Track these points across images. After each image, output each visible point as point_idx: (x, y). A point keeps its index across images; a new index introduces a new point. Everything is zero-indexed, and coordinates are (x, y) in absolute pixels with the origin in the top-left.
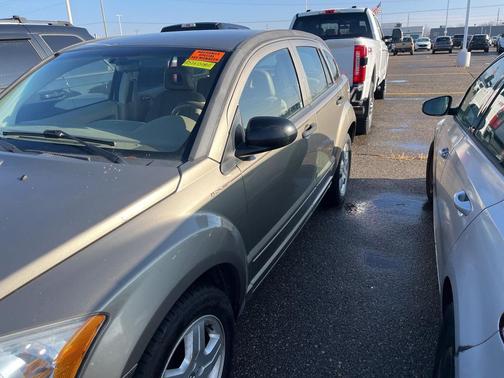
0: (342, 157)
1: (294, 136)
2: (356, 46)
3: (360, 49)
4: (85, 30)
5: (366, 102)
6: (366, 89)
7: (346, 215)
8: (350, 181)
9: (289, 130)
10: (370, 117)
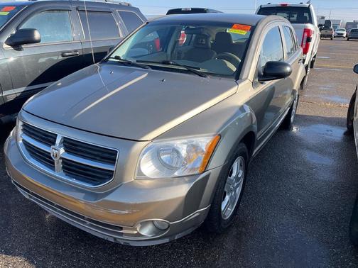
0: (295, 98)
1: (290, 73)
2: (305, 29)
3: (308, 31)
4: (138, 9)
5: (307, 67)
8: (296, 116)
9: (288, 69)
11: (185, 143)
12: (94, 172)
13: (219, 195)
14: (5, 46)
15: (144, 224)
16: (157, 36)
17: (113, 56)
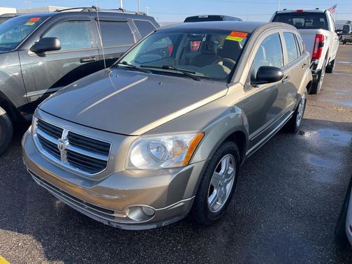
0: (300, 102)
2: (317, 35)
3: (320, 37)
4: (153, 18)
5: (320, 72)
6: (321, 64)
7: (298, 137)
9: (280, 73)
10: (321, 83)
11: (171, 139)
12: (92, 162)
13: (204, 187)
14: (30, 52)
15: (132, 209)
16: (171, 43)
17: (121, 62)
